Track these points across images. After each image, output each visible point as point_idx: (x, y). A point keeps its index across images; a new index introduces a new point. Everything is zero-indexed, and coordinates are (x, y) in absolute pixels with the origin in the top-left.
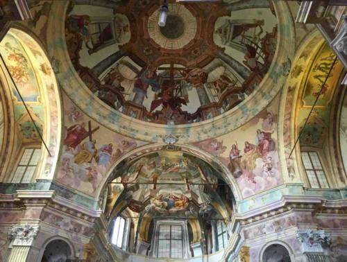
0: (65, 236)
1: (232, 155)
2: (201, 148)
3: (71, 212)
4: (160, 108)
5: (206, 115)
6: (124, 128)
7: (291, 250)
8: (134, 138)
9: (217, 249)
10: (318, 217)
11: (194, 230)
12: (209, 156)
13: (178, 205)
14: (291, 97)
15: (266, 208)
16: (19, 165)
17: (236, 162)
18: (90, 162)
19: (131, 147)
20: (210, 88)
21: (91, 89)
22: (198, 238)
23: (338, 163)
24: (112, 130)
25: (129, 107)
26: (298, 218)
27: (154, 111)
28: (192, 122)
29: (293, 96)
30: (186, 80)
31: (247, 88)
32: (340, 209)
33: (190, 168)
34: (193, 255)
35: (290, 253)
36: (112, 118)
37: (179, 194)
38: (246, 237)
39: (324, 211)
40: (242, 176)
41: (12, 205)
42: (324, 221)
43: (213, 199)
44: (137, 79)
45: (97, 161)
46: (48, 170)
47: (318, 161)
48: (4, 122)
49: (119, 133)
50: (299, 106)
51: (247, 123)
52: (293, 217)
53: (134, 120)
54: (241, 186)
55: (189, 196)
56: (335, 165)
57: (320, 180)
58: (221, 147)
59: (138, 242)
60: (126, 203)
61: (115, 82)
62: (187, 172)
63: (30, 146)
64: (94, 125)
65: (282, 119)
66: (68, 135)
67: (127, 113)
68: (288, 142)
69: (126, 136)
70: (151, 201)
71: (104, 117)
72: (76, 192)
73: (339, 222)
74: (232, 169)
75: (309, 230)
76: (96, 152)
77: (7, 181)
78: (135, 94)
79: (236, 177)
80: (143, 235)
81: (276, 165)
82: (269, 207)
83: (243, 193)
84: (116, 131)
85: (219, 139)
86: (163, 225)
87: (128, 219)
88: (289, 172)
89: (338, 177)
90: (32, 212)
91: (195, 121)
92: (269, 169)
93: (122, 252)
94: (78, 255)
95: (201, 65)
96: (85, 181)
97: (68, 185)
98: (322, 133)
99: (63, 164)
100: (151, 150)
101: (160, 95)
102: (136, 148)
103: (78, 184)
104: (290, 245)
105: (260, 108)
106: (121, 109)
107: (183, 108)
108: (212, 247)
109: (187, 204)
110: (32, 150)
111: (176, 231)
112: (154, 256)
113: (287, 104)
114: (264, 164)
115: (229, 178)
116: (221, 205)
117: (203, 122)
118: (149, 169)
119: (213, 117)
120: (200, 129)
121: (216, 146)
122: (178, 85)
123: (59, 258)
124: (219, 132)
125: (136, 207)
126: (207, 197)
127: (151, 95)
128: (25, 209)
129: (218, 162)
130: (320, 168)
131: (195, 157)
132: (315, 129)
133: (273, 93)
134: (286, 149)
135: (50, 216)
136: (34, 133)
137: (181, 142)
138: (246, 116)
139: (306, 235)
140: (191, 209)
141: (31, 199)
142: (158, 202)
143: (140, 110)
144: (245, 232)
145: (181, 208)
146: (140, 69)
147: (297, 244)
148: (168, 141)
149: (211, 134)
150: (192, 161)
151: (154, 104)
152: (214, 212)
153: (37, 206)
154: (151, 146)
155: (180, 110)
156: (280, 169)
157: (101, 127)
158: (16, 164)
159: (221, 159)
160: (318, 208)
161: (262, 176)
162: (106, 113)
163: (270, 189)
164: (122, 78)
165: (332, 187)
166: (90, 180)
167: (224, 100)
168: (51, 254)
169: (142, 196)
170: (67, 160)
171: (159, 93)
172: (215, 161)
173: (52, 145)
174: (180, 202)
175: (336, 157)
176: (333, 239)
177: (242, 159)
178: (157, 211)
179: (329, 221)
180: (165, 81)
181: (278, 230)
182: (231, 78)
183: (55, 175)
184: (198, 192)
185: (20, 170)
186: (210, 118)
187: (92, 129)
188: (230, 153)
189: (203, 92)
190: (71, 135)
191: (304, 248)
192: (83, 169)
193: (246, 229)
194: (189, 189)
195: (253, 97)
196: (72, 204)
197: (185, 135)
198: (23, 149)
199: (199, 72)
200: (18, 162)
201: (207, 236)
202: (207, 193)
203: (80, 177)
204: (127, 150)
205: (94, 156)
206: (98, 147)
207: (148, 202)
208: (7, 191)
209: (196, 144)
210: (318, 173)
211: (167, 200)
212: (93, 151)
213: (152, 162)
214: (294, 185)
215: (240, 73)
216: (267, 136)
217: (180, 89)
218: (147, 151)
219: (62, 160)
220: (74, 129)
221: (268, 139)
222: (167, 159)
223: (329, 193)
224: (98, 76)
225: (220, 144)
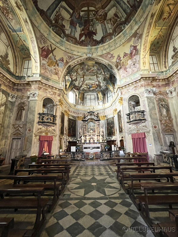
0: (50, 96)
1: (117, 60)
2: (103, 58)
3: (51, 87)
4: (83, 38)
5: (106, 41)
6: (68, 49)
7: (140, 96)
8: (72, 54)
9: (108, 102)
10: (153, 84)
11: (99, 96)
12: (107, 62)
13: (93, 87)
14: (151, 20)
15: (131, 81)
16: (24, 68)
17: (119, 63)
18: (55, 66)
19: (72, 59)
20: (108, 23)
21: (48, 25)
22: (101, 99)
23: (165, 59)
24: (62, 50)
25: (69, 37)
26: (145, 84)
27: (81, 40)
28: (99, 45)
29: (153, 20)
30: (96, 18)
31: (127, 21)
32: (162, 79)
33: (98, 69)
34: (99, 105)
35: (139, 97)
36: (61, 43)
37: (93, 82)
38: (121, 94)
39: (156, 81)
40: (121, 69)
41: (25, 85)
42: (155, 85)
43: (107, 83)
44: (71, 19)
45: (58, 65)
46: (37, 69)
47: (156, 59)
48: (10, 45)
49: (65, 52)
50: (154, 28)
51: (126, 41)
52: (143, 84)
53: (72, 44)
54: (120, 74)
55: (97, 83)
56: (164, 60)
57: (155, 68)
58: (112, 56)
59: (79, 101)
60: (73, 86)
61: (60, 21)
62: (97, 72)
63: (27, 59)
64: (53, 47)
65: (144, 36)
66: (42, 51)
67: (68, 40)
68: (145, 50)
69: (69, 53)
70: (83, 86)
71: (58, 43)
72: (51, 79)
73: (161, 85)
74: (117, 66)
75: (149, 88)
76: (57, 61)
77: (20, 75)
78: (70, 29)
79: (118, 70)
80: (81, 99)
81: (138, 62)
82: (133, 81)
83: (121, 77)
84: (64, 51)
85: (112, 53)
86: (88, 95)
87: (75, 93)
88: (143, 64)
89: (164, 66)
90: (34, 87)
91: (100, 44)
92: (134, 64)
93: (74, 105)
94: (57, 103)
95: (104, 7)
96: (54, 74)
97: (47, 76)
98: (161, 44)
99: (43, 66)
100: (81, 61)
101: (83, 30)
102: (74, 59)
103: (51, 76)
104: (140, 95)
105: (133, 31)
106: (65, 39)
107: (95, 37)
108: (106, 101)
109: (97, 86)
110: (28, 61)
111: (93, 97)
112: (85, 105)
113: (148, 26)
114: (132, 62)
115: (115, 71)
116: (111, 85)
117: (105, 44)
118: (81, 71)
119: (109, 41)
120: (103, 48)
121: (110, 56)
122: (92, 23)
123: (50, 105)
124: (112, 49)
125: (77, 88)
126: (105, 82)
127: (79, 29)
128: (31, 86)
129: (110, 64)
130: (156, 63)
131: (101, 63)
132: (158, 43)
133: (142, 20)
134: (143, 53)
135: (42, 89)
136: (26, 52)
137: (94, 56)
138: (126, 38)
139: (147, 90)
140: (98, 88)
141: (32, 81)
142: (85, 86)
143: (74, 40)
144: (121, 92)
145: (94, 88)
146: (71, 11)
147: (143, 94)
148: (88, 55)
149: (108, 50)
150: (99, 66)
151: (81, 36)
152: (107, 89)
153: (35, 84)
154: (81, 58)
155: (93, 39)
156: (139, 63)
157: (57, 48)
158: (23, 68)
159: (112, 62)
160: (154, 79)
161: (130, 68)
162: (58, 40)
163: (133, 73)
164: (63, 19)
165: (160, 71)
166: (56, 74)
167: (114, 30)
168: (47, 104)
169: (79, 84)
170: (44, 64)
171: (83, 29)
172: (109, 63)
173: (35, 57)
174: (94, 86)
175: (165, 56)
176: (158, 92)
177: (122, 62)
178: (85, 90)
179: (157, 85)
180: (85, 20)
181: (136, 89)
182: (120, 15)
183: (40, 71)
184: (101, 81)
185: (25, 70)
186: (107, 42)
187: (53, 49)
188: (117, 59)
189: (104, 26)
190: (43, 52)
191: (146, 95)
192: (52, 69)
193: (122, 91)
194: (97, 80)
195: (131, 25)
196: (50, 83)
197: (96, 52)
198: (24, 61)
199: (102, 12)
200: (23, 67)
201: (104, 98)
202: (105, 81)
203: (51, 72)
204: (70, 61)
205: (56, 63)
206: (57, 58)
207: (81, 86)
208: (22, 79)
209: (101, 56)
210: (155, 65)
211: (89, 85)
212: (55, 60)
213: (82, 67)
214: (145, 70)
215: (124, 11)
216: (135, 48)
217: (93, 25)
218: (79, 61)
219: (42, 64)
220: (44, 49)
221: (135, 49)
222: (88, 66)
223: (159, 73)
224: (50, 17)
225: (112, 55)
